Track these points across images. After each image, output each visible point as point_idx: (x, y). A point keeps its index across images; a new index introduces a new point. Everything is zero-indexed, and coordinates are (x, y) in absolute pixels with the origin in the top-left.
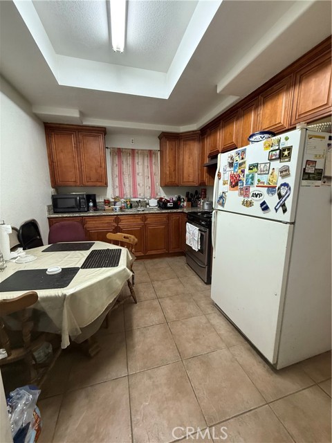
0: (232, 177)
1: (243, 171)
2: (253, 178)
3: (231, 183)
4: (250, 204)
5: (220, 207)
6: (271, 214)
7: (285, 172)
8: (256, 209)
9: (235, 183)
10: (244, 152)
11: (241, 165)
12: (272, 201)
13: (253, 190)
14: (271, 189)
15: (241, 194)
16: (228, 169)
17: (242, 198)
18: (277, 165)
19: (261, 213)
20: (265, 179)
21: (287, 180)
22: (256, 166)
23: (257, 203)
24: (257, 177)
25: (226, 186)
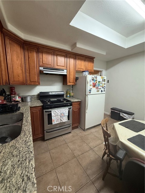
0: (93, 84)
1: (97, 82)
2: (99, 84)
3: (93, 85)
4: (98, 91)
5: (89, 94)
6: (103, 92)
7: (105, 84)
8: (100, 92)
9: (94, 85)
10: (97, 77)
11: (96, 80)
12: (103, 90)
13: (99, 87)
14: (103, 87)
15: (96, 89)
16: (92, 81)
17: (97, 90)
18: (103, 82)
19: (101, 93)
20: (102, 85)
21: (105, 86)
22: (100, 82)
23: (100, 90)
24: (100, 84)
25: (91, 86)
